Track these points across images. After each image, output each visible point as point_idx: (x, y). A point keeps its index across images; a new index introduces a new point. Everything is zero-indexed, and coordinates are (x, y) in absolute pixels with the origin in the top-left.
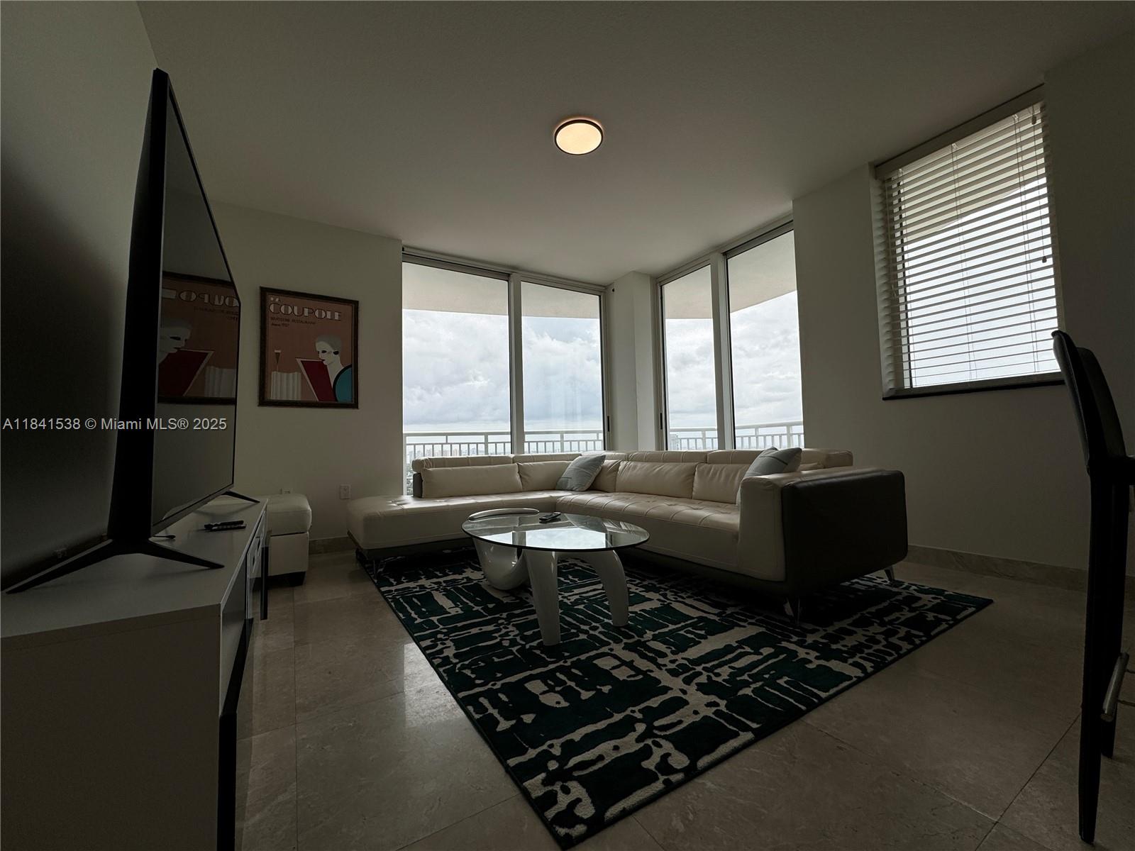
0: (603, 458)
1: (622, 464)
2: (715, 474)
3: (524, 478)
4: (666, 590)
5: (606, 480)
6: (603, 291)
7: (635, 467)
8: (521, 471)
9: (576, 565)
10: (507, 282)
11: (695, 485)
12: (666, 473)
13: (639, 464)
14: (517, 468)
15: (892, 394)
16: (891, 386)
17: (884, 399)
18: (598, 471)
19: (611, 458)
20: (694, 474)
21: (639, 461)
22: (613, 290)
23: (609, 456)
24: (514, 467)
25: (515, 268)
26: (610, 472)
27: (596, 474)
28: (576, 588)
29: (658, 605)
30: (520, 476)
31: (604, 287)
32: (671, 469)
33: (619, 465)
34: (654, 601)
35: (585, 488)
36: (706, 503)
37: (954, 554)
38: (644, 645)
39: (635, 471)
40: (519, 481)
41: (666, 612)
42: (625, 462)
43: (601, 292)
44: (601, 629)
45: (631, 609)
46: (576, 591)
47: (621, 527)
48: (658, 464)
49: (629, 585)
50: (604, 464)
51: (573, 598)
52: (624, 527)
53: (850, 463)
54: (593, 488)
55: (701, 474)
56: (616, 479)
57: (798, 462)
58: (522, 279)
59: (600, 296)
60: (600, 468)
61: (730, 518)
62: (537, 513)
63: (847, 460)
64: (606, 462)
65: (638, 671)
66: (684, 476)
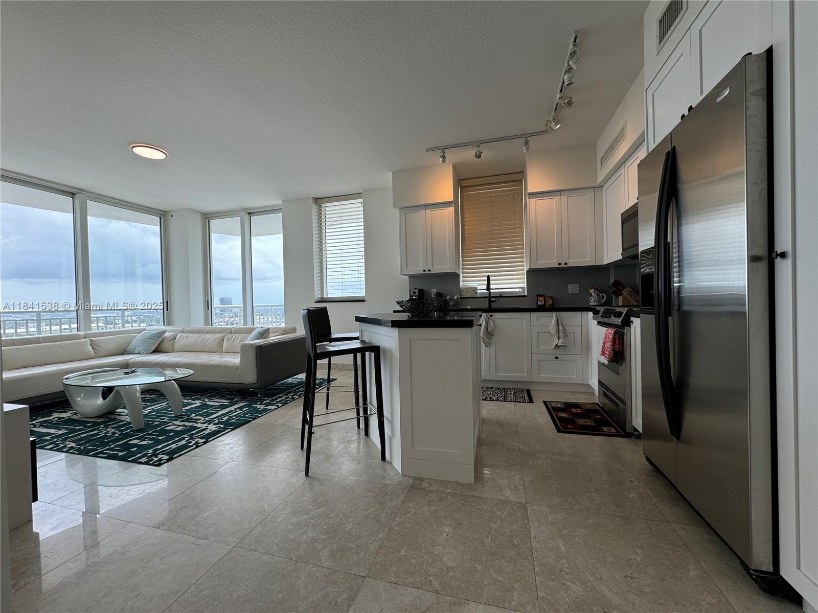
0: (164, 332)
1: (179, 336)
2: (234, 339)
3: (95, 348)
4: (204, 398)
5: (166, 345)
6: (164, 216)
7: (188, 337)
8: (92, 344)
9: (146, 397)
10: (72, 199)
11: (224, 345)
12: (207, 340)
13: (191, 335)
14: (89, 342)
15: (319, 299)
16: (319, 296)
17: (315, 302)
18: (160, 340)
19: (171, 331)
20: (224, 340)
21: (190, 333)
22: (172, 216)
23: (168, 330)
24: (86, 342)
25: (81, 190)
26: (171, 340)
27: (158, 342)
28: (148, 407)
29: (200, 404)
30: (93, 348)
31: (164, 212)
32: (210, 338)
33: (176, 335)
34: (198, 403)
35: (150, 352)
36: (229, 354)
37: (335, 364)
38: (191, 419)
39: (187, 339)
40: (92, 350)
41: (204, 406)
42: (181, 334)
43: (161, 215)
44: (167, 418)
45: (183, 409)
46: (148, 408)
47: (177, 372)
48: (203, 335)
49: (183, 400)
50: (165, 336)
51: (147, 412)
52: (179, 372)
53: (295, 332)
54: (157, 351)
55: (228, 339)
56: (174, 344)
57: (269, 333)
58: (88, 198)
59: (160, 218)
60: (162, 338)
61: (235, 360)
62: (118, 370)
63: (294, 330)
64: (167, 334)
65: (187, 426)
66: (218, 340)
